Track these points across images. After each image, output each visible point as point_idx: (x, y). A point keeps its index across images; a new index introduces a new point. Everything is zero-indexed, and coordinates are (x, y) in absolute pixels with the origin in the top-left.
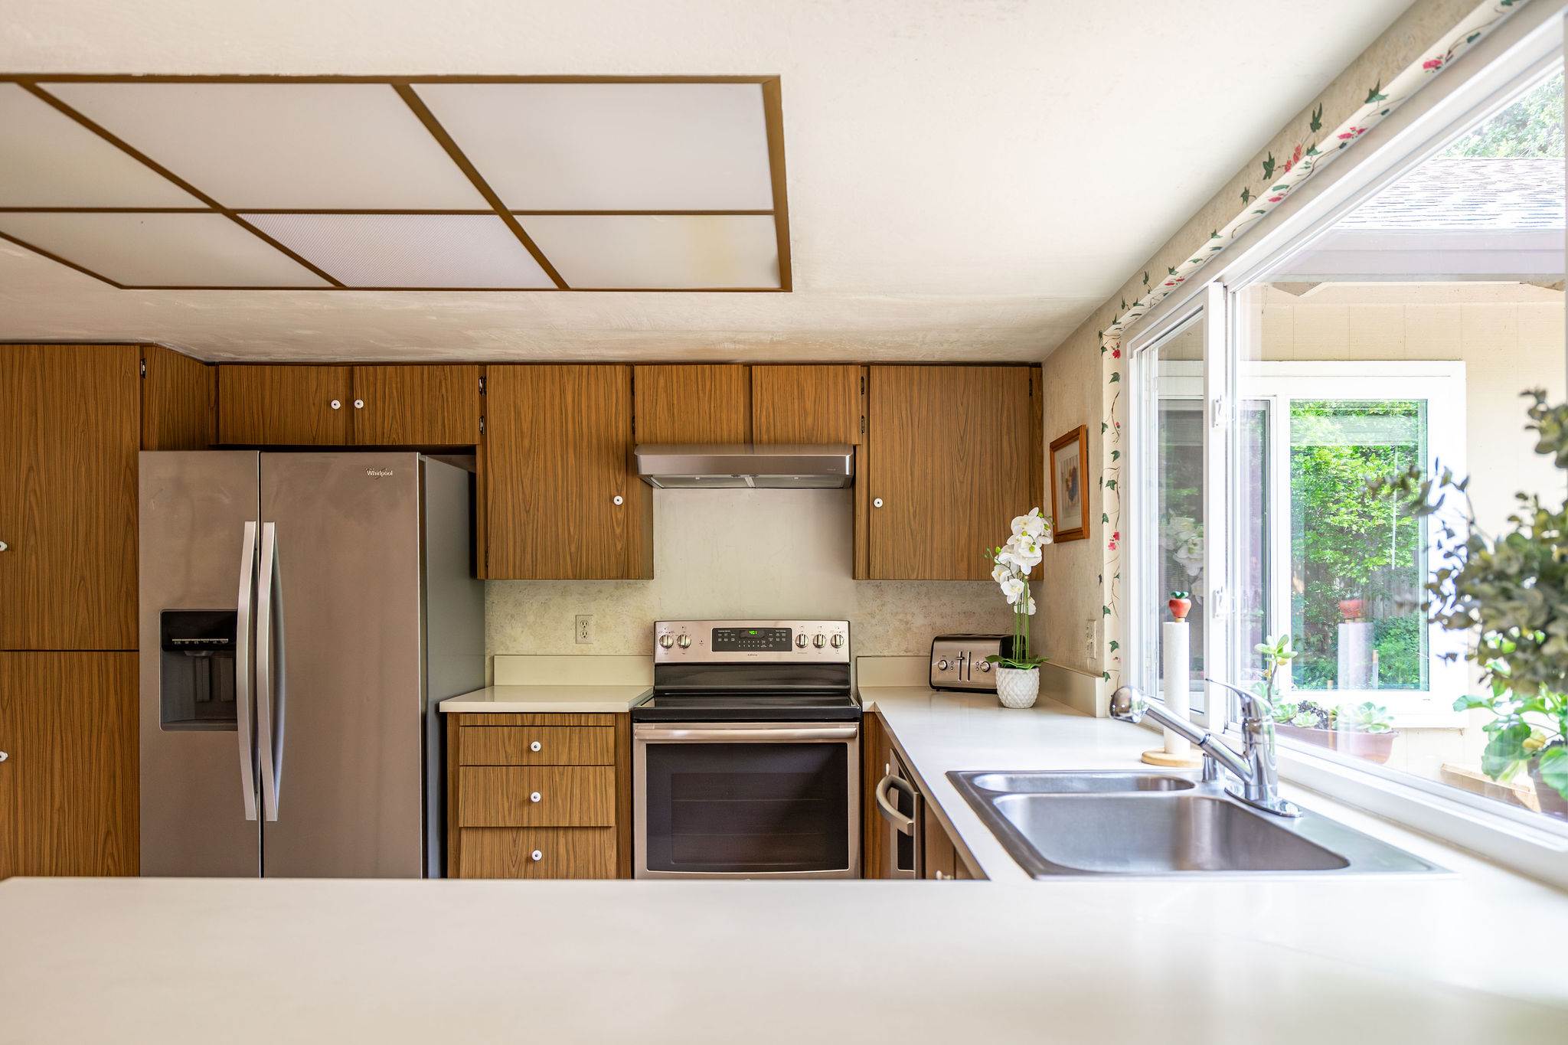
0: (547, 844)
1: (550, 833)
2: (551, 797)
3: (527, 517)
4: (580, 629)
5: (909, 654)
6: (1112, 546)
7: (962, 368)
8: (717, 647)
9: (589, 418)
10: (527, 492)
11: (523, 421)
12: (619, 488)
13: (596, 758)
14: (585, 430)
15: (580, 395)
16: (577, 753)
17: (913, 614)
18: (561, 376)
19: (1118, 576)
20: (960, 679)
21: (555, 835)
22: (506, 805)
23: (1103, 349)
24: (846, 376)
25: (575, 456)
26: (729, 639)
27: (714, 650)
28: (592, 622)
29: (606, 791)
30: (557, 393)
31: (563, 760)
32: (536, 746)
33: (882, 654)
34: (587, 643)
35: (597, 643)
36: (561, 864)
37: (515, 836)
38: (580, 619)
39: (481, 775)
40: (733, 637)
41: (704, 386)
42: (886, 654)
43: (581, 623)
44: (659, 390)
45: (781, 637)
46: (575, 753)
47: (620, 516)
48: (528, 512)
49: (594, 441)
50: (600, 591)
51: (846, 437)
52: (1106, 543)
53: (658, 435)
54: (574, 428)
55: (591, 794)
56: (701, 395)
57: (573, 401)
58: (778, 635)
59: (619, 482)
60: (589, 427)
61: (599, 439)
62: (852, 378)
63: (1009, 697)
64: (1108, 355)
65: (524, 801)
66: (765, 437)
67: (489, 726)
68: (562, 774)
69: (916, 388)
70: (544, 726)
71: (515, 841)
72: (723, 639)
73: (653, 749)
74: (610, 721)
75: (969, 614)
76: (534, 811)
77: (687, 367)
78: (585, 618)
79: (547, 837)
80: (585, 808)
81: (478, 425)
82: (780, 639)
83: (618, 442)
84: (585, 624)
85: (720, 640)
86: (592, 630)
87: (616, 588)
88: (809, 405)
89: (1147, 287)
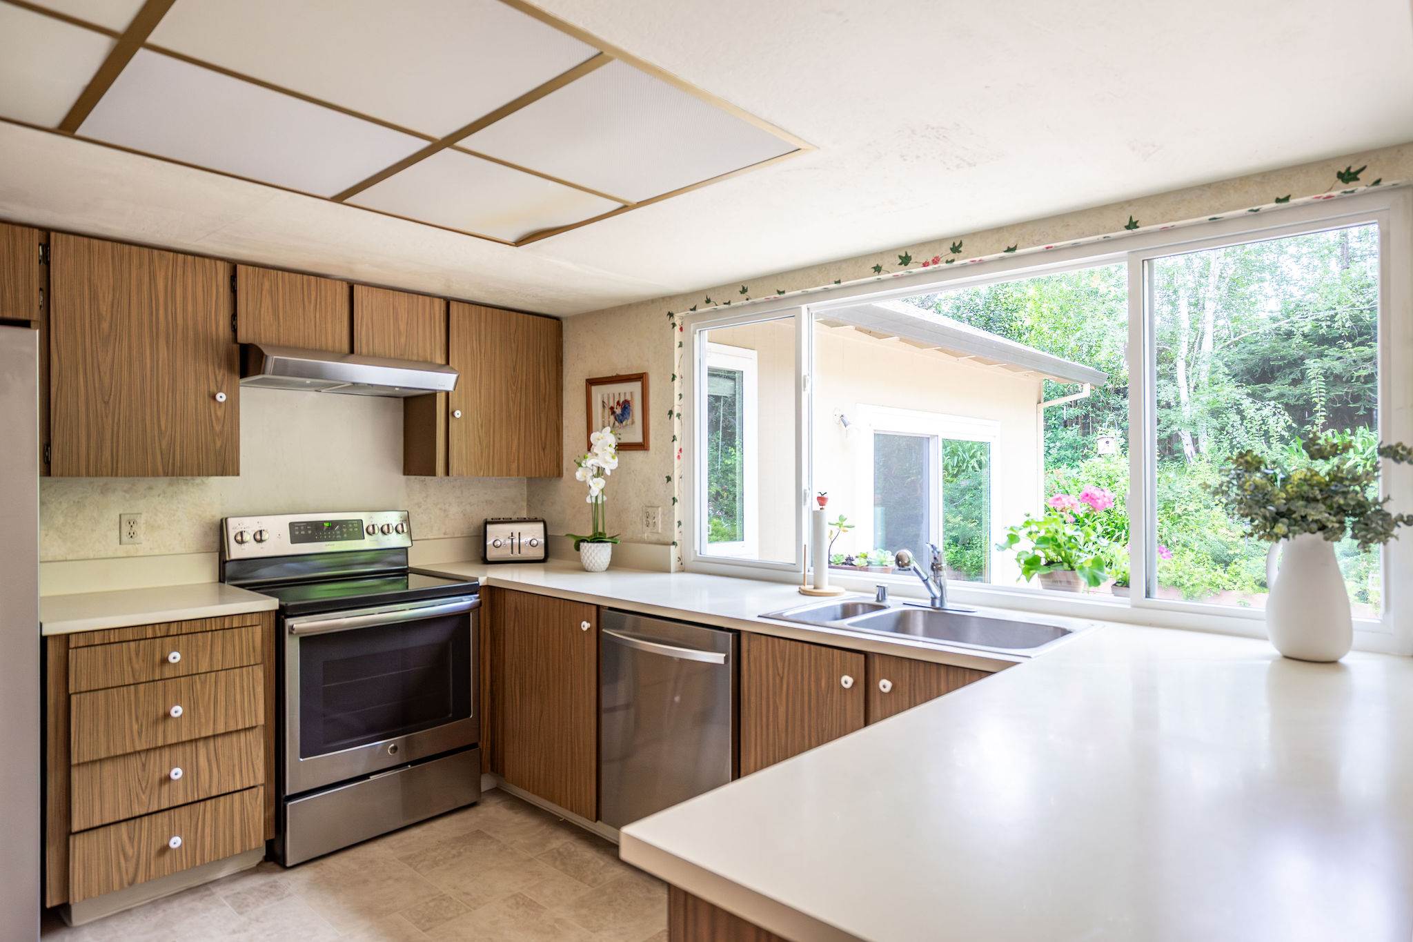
0: (185, 760)
1: (188, 748)
2: (191, 709)
3: (105, 409)
4: (126, 529)
5: (446, 536)
6: (679, 457)
7: (515, 314)
8: (295, 539)
9: (184, 310)
10: (107, 380)
11: (101, 302)
12: (219, 385)
13: (241, 659)
14: (180, 321)
15: (173, 284)
16: (220, 658)
17: (450, 504)
18: (151, 261)
19: (681, 478)
20: (512, 553)
21: (194, 747)
22: (135, 727)
23: (674, 325)
24: (432, 304)
25: (168, 347)
26: (306, 532)
27: (292, 542)
28: (141, 520)
29: (254, 690)
30: (146, 279)
31: (204, 667)
32: (175, 657)
33: (426, 538)
34: (134, 544)
35: (145, 542)
36: (202, 777)
37: (143, 759)
38: (124, 519)
39: (102, 702)
40: (309, 529)
41: (309, 298)
42: (429, 537)
43: (127, 526)
44: (264, 293)
45: (354, 528)
46: (218, 655)
47: (220, 413)
48: (107, 403)
49: (191, 333)
50: (150, 488)
51: (431, 358)
52: (676, 454)
53: (263, 336)
54: (166, 317)
55: (238, 697)
56: (306, 303)
57: (166, 287)
58: (350, 526)
59: (219, 378)
60: (185, 319)
61: (196, 334)
62: (437, 308)
63: (596, 564)
64: (677, 328)
65: (157, 719)
66: (364, 351)
67: (110, 643)
68: (203, 683)
69: (483, 324)
70: (181, 634)
71: (144, 765)
72: (302, 532)
73: (308, 641)
74: (255, 619)
75: (489, 502)
76: (170, 725)
77: (293, 275)
78: (132, 517)
79: (184, 753)
80: (231, 712)
81: (38, 299)
82: (353, 530)
83: (217, 339)
84: (132, 523)
85: (297, 533)
86: (140, 529)
87: (171, 484)
88: (402, 327)
89: (745, 296)
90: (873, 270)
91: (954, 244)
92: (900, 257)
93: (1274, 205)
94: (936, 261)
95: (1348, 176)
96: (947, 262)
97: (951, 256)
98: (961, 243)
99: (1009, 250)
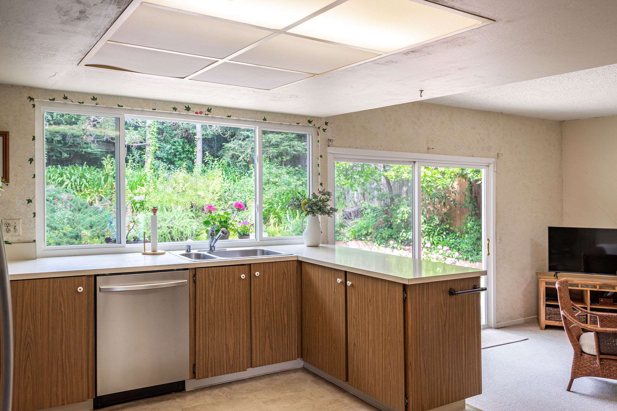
23: (34, 106)
89: (95, 102)
90: (173, 109)
91: (208, 108)
92: (185, 107)
93: (296, 124)
94: (201, 113)
95: (310, 122)
96: (205, 114)
97: (207, 113)
98: (211, 109)
99: (228, 116)
